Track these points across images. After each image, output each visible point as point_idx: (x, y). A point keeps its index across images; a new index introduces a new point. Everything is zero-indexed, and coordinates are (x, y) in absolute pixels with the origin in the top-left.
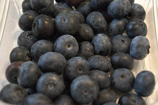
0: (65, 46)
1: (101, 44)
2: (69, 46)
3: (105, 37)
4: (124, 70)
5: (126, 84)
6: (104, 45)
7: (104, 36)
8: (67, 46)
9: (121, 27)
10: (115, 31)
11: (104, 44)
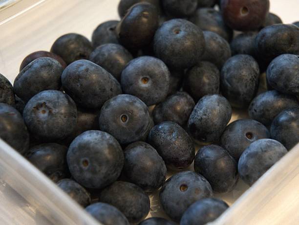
0: (138, 75)
1: (201, 111)
2: (145, 80)
3: (218, 105)
4: (198, 180)
5: (178, 204)
6: (204, 117)
7: (218, 102)
8: (141, 77)
9: (269, 109)
10: (255, 111)
11: (205, 115)
